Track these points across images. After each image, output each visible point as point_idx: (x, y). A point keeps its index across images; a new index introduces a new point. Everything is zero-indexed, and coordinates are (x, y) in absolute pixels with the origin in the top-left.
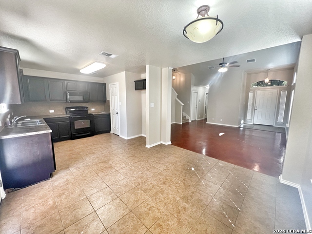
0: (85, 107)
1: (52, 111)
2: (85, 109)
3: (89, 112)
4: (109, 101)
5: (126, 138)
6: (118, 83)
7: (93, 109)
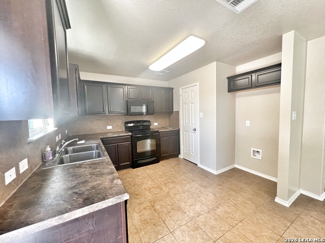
0: (146, 121)
1: (109, 127)
2: (147, 124)
3: (151, 127)
4: (178, 112)
5: (215, 172)
6: (198, 83)
7: (156, 124)
